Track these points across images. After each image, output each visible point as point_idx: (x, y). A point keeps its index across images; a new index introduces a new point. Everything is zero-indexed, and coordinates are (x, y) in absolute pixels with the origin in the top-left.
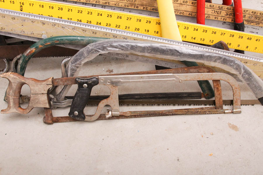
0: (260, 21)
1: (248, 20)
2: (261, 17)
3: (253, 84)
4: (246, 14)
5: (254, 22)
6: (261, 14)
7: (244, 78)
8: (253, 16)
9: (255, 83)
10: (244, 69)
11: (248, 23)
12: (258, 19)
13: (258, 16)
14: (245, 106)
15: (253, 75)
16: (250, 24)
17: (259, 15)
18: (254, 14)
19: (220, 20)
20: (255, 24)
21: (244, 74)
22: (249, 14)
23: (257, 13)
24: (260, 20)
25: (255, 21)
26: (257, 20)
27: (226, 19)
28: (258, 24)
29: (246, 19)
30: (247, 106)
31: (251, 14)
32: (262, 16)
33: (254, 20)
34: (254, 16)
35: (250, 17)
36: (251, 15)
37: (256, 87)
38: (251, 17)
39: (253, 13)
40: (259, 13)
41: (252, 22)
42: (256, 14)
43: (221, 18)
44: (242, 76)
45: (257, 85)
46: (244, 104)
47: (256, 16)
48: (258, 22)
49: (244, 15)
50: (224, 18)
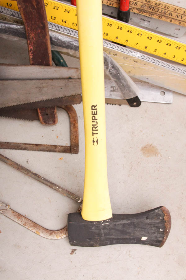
0: (154, 12)
1: (140, 9)
2: (156, 8)
3: (121, 82)
4: (138, 2)
5: (147, 12)
6: (156, 5)
7: (111, 74)
8: (146, 5)
9: (123, 81)
10: (112, 64)
11: (139, 12)
12: (152, 9)
13: (152, 6)
14: (111, 105)
15: (121, 72)
16: (142, 13)
17: (153, 4)
18: (148, 4)
19: (106, 4)
20: (148, 14)
21: (112, 70)
22: (141, 2)
23: (151, 2)
24: (155, 10)
25: (149, 11)
26: (151, 11)
27: (113, 4)
28: (152, 14)
29: (138, 7)
30: (114, 105)
31: (144, 2)
32: (157, 6)
33: (147, 10)
34: (148, 5)
35: (142, 6)
36: (143, 4)
37: (124, 86)
38: (144, 6)
39: (147, 2)
40: (154, 3)
41: (145, 12)
42: (150, 4)
43: (107, 2)
44: (109, 71)
45: (125, 84)
46: (110, 103)
47: (150, 6)
48: (151, 12)
49: (135, 2)
50: (111, 2)
